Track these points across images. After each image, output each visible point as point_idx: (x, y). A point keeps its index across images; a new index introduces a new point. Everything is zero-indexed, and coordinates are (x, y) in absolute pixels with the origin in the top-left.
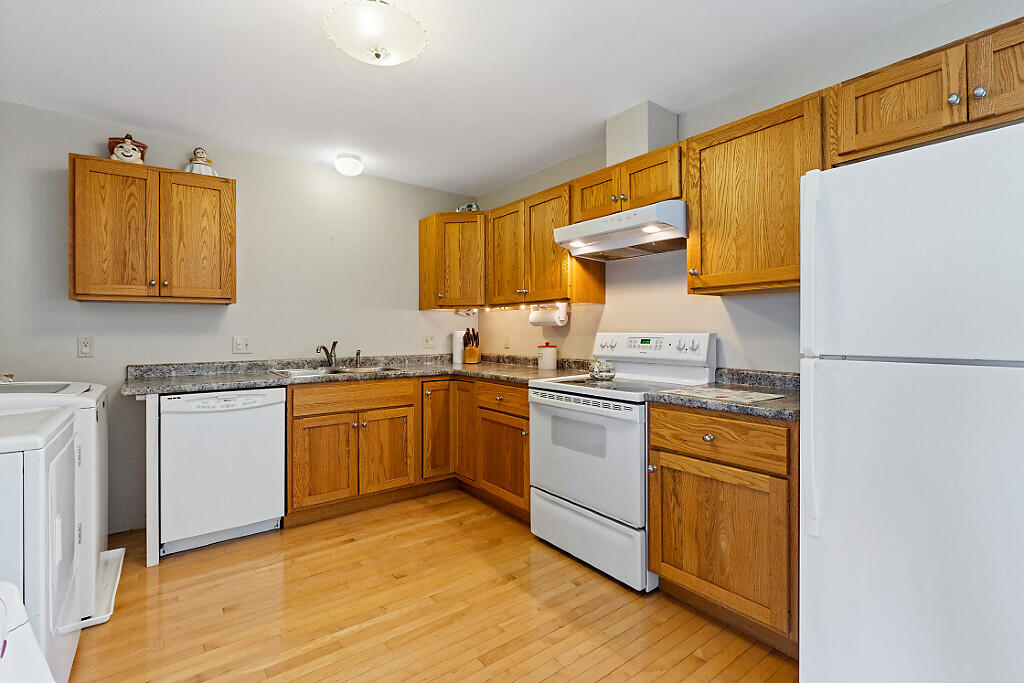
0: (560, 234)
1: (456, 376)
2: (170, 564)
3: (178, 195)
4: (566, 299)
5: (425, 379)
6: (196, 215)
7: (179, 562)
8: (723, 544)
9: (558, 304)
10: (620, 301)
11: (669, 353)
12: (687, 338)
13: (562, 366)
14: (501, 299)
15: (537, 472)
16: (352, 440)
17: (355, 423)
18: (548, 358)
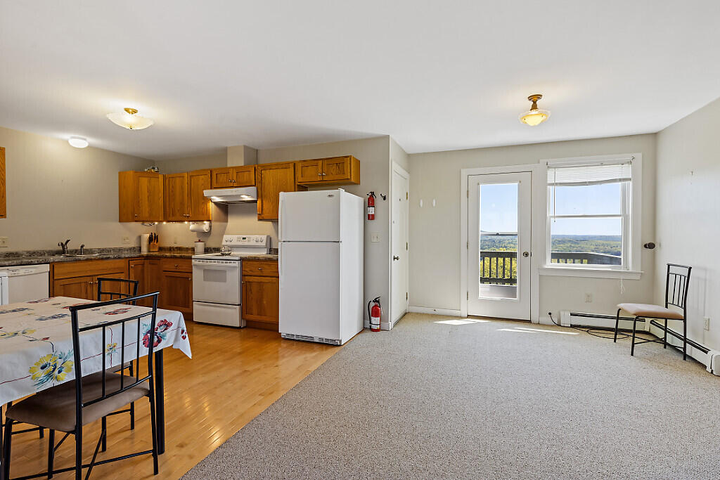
0: (206, 193)
1: (147, 257)
4: (210, 221)
5: (128, 259)
8: (265, 302)
9: (205, 222)
10: (234, 222)
11: (253, 243)
12: (259, 237)
13: (207, 250)
14: (174, 219)
15: (196, 294)
16: (89, 291)
17: (91, 282)
18: (200, 246)
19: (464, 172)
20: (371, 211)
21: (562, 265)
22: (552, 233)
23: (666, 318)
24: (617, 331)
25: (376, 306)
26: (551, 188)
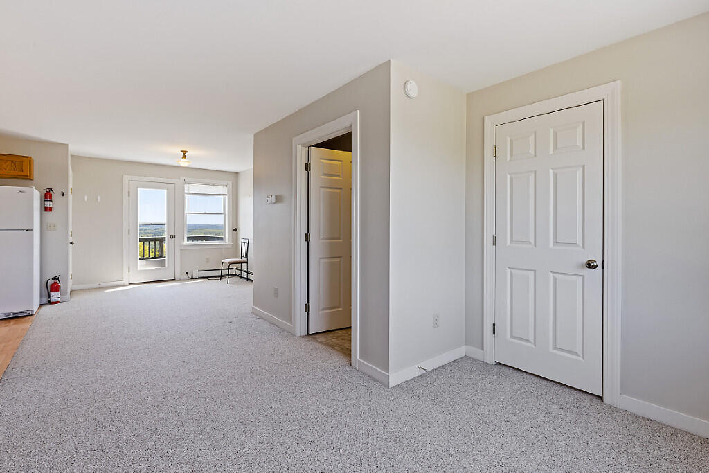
19: (126, 178)
20: (49, 204)
21: (191, 243)
22: (188, 223)
23: (241, 263)
24: (221, 276)
25: (55, 283)
26: (187, 196)
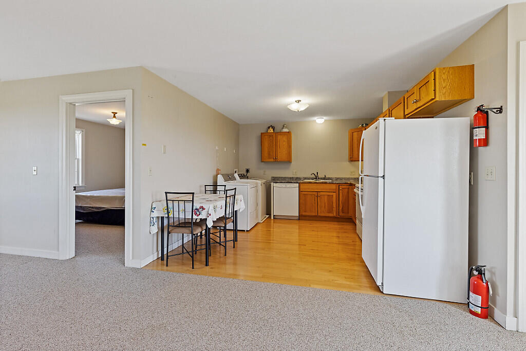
2: (275, 220)
3: (279, 137)
5: (339, 184)
6: (282, 140)
7: (278, 221)
16: (316, 199)
17: (317, 194)
20: (479, 134)
25: (476, 276)
